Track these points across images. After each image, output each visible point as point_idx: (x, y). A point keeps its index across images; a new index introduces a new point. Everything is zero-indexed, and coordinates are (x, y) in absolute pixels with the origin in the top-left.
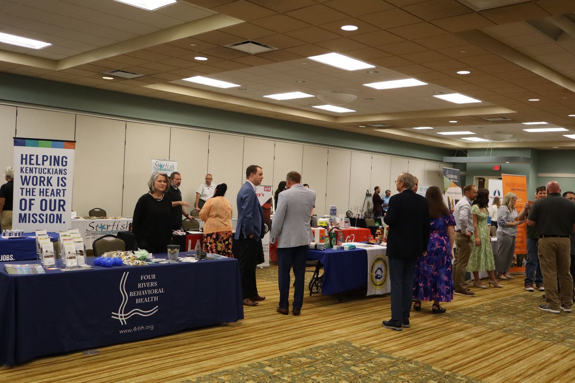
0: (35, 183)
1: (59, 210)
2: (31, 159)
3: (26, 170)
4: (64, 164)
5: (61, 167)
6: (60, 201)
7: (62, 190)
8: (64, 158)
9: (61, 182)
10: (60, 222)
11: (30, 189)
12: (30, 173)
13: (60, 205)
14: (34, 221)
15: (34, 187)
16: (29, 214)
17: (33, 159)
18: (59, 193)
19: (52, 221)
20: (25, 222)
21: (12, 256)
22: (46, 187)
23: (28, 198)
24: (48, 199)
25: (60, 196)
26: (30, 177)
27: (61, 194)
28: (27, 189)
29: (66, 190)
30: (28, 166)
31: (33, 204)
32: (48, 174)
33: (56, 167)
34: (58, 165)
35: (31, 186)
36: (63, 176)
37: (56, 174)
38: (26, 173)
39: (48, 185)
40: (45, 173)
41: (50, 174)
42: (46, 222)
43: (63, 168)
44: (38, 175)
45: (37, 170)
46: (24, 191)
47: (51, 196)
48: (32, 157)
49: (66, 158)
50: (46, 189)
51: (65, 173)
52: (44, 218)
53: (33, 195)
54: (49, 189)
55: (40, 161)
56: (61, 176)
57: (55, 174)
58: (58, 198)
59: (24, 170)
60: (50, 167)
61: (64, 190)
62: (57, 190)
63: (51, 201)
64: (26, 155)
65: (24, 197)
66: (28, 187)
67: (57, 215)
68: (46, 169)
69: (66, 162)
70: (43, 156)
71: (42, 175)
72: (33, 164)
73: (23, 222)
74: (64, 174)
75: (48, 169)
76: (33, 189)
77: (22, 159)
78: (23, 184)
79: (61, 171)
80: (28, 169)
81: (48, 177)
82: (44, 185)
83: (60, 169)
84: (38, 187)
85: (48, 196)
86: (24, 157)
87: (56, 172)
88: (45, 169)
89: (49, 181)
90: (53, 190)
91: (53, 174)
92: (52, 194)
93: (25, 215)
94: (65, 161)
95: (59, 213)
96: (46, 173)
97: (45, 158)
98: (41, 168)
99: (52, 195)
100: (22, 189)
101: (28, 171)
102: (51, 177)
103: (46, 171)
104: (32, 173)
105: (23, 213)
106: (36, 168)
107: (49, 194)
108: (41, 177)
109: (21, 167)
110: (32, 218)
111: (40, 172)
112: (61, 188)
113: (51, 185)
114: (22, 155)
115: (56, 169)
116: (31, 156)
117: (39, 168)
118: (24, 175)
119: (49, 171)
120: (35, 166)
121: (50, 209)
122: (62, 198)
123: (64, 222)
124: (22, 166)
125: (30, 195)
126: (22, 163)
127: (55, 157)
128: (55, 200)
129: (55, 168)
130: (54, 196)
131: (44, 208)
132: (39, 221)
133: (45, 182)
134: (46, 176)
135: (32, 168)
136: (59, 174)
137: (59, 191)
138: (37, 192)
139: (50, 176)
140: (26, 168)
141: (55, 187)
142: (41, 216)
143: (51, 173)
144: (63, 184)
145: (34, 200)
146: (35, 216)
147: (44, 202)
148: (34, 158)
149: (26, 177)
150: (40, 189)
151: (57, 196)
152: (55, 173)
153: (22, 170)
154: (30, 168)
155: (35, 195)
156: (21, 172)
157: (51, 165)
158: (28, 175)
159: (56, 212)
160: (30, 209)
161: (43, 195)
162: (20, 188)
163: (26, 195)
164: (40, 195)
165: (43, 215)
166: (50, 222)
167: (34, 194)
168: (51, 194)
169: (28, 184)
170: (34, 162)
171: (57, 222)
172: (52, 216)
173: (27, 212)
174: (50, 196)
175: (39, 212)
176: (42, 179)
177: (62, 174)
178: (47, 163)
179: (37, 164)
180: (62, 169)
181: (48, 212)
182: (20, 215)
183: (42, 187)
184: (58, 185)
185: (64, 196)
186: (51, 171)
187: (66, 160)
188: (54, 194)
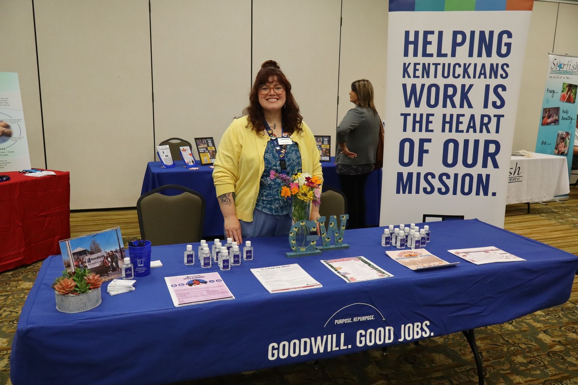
0: (433, 102)
1: (485, 165)
2: (426, 43)
3: (415, 70)
4: (504, 50)
5: (495, 59)
6: (487, 143)
7: (495, 116)
8: (505, 36)
9: (492, 97)
10: (486, 194)
11: (421, 115)
12: (423, 77)
13: (486, 154)
14: (429, 189)
15: (430, 111)
16: (419, 174)
17: (430, 43)
18: (486, 125)
19: (466, 190)
20: (410, 192)
21: (428, 323)
22: (458, 111)
23: (416, 137)
24: (460, 138)
25: (488, 131)
26: (423, 86)
27: (492, 126)
28: (415, 115)
29: (503, 116)
30: (420, 59)
31: (427, 151)
32: (464, 77)
33: (484, 59)
34: (489, 55)
35: (424, 109)
36: (499, 81)
37: (482, 76)
38: (415, 76)
39: (462, 106)
40: (456, 75)
41: (469, 77)
42: (455, 193)
43: (502, 61)
44: (441, 82)
45: (440, 68)
46: (410, 119)
47: (468, 131)
48: (430, 38)
49: (510, 35)
50: (459, 116)
51: (504, 75)
52: (450, 183)
53: (427, 130)
54: (463, 115)
55: (447, 48)
56: (493, 82)
57: (479, 77)
58: (483, 137)
59: (411, 70)
60: (468, 60)
61: (499, 117)
62: (483, 116)
63: (466, 142)
64: (417, 33)
65: (409, 134)
66: (418, 111)
67: (480, 176)
68: (460, 66)
69: (508, 45)
70: (455, 33)
71: (451, 80)
72: (431, 55)
73: (404, 192)
74: (501, 76)
75: (465, 64)
76: (428, 115)
77: (407, 43)
78: (408, 105)
79: (494, 70)
80: (420, 67)
81: (463, 86)
82: (454, 106)
83: (492, 65)
84: (439, 111)
85: (462, 131)
86: (412, 38)
87: (483, 73)
88: (457, 66)
89: (464, 96)
90: (472, 117)
91: (474, 77)
92: (471, 126)
93: (410, 175)
94: (506, 44)
95: (484, 172)
96: (459, 75)
97: (459, 38)
98: (449, 65)
99: (471, 130)
100: (405, 116)
101: (419, 73)
102: (471, 86)
103: (459, 71)
104: (428, 77)
105: (405, 171)
106: (436, 65)
107: (463, 127)
108: (446, 86)
109: (405, 64)
110: (423, 184)
111: (446, 75)
112: (491, 111)
113: (470, 106)
114: (407, 33)
115: (483, 66)
116: (426, 33)
117: (444, 65)
118: (409, 82)
119: (465, 71)
120: (435, 59)
121: (465, 164)
122: (492, 136)
123: (494, 194)
124: (407, 60)
125: (420, 130)
126: (406, 54)
127: (482, 33)
128: (477, 142)
129: (479, 61)
130: (475, 131)
131: (450, 161)
132: (440, 190)
133: (457, 99)
134: (458, 83)
135: (429, 64)
136: (490, 77)
137: (486, 120)
138: (436, 123)
139: (467, 82)
140: (415, 64)
141: (478, 110)
142: (444, 178)
143: (471, 75)
144: (499, 103)
145: (429, 141)
146: (429, 177)
147: (451, 146)
148: (433, 38)
149: (414, 86)
150: (444, 116)
151: (481, 131)
152: (481, 74)
153: (405, 70)
154: (424, 64)
155: (432, 131)
156: (404, 77)
157: (471, 55)
158: (418, 83)
159: (475, 171)
160: (420, 164)
161: (450, 131)
162: (402, 115)
163: (414, 130)
164: (443, 130)
165: (448, 177)
166: (463, 192)
167: (431, 127)
168: (469, 127)
169: (417, 105)
170: (432, 49)
171: (478, 193)
172: (467, 179)
173: (414, 168)
174: (465, 131)
175: (439, 169)
176: (450, 91)
177: (496, 77)
178: (463, 51)
179: (440, 54)
180: (497, 65)
181: (460, 169)
182: (400, 175)
183: (449, 110)
184: (486, 106)
185: (497, 131)
186: (471, 71)
187: (509, 40)
188: (474, 128)
